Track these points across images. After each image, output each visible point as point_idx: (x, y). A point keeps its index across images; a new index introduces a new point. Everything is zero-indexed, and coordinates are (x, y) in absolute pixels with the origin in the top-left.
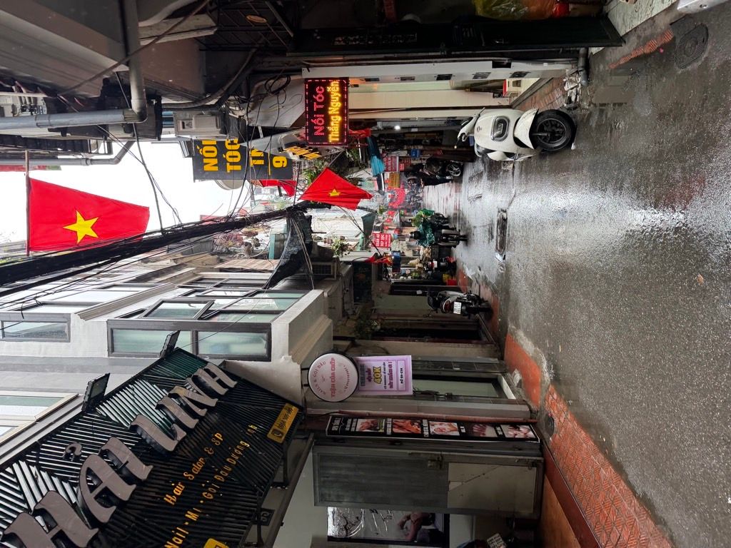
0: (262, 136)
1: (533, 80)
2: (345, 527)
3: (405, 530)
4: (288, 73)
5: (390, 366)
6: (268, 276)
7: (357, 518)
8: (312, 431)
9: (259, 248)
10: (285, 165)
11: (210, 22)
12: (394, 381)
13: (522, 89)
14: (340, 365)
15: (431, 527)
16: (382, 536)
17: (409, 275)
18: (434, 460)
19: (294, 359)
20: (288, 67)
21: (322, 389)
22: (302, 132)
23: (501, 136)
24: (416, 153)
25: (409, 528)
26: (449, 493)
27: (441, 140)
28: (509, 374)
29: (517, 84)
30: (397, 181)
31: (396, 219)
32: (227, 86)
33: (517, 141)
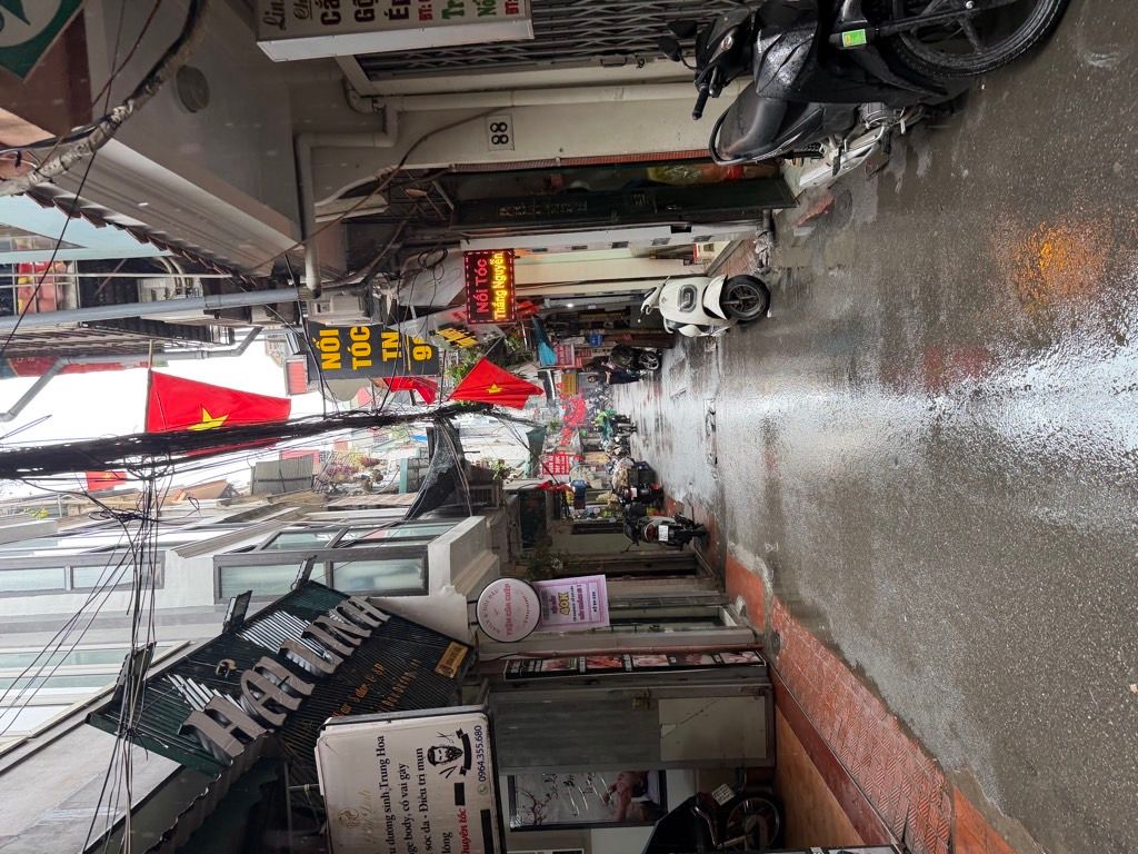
0: (414, 316)
1: (726, 243)
2: (533, 809)
3: (610, 806)
4: (445, 245)
5: (579, 590)
6: (403, 512)
7: (548, 795)
8: (484, 676)
9: (382, 483)
10: (429, 356)
11: (382, 201)
12: (586, 610)
13: (715, 254)
14: (517, 592)
15: (644, 798)
16: (581, 819)
17: (599, 514)
18: (640, 698)
19: (457, 590)
20: (443, 240)
21: (495, 624)
22: (462, 310)
23: (689, 307)
24: (596, 340)
25: (615, 803)
26: (662, 741)
27: (629, 321)
28: (731, 606)
29: (710, 248)
30: (574, 384)
31: (575, 441)
32: (376, 261)
33: (708, 312)
